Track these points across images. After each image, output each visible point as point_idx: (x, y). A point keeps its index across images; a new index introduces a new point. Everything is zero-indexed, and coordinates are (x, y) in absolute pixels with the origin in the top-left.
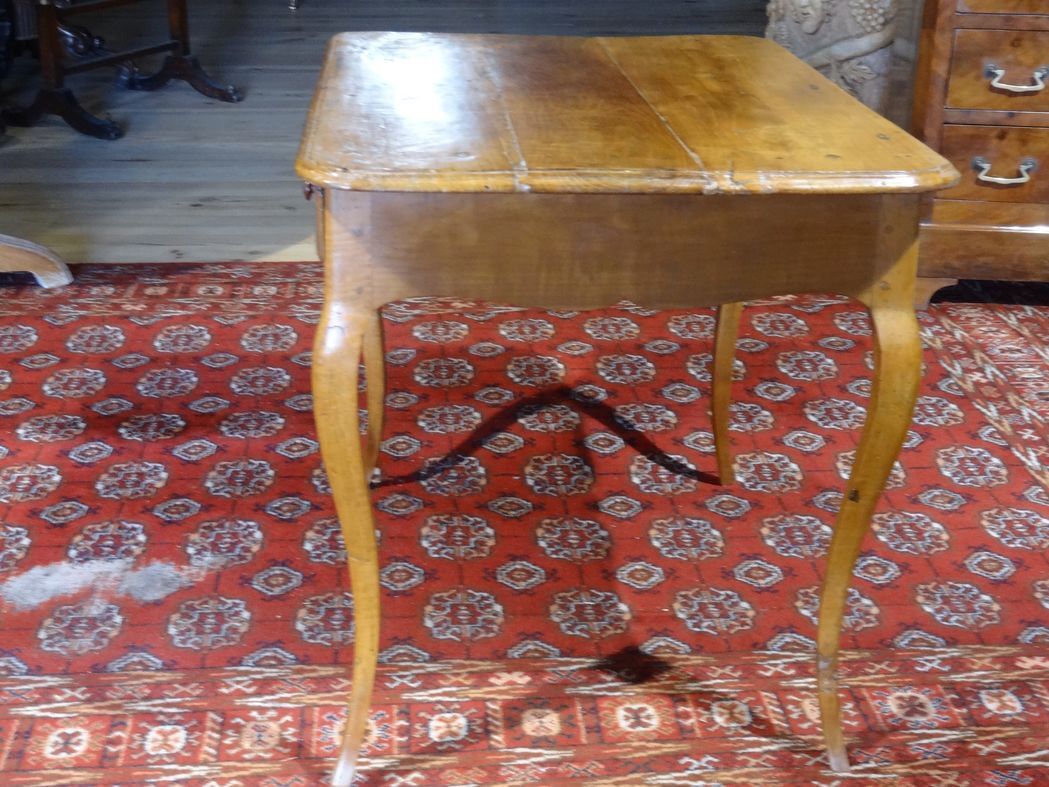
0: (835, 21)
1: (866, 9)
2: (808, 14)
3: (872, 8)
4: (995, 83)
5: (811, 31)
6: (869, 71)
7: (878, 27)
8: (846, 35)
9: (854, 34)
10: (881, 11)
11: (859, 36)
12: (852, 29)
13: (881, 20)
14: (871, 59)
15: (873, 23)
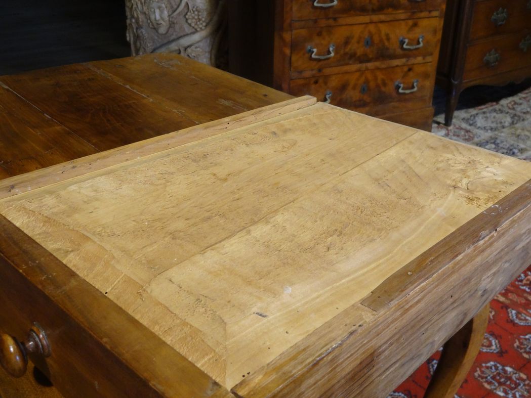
0: (177, 27)
1: (196, 19)
2: (161, 24)
3: (198, 18)
4: (313, 56)
5: (164, 32)
6: (201, 50)
7: (203, 28)
8: (185, 33)
9: (189, 33)
10: (203, 19)
11: (193, 33)
12: (188, 30)
13: (204, 24)
14: (201, 44)
15: (201, 26)
